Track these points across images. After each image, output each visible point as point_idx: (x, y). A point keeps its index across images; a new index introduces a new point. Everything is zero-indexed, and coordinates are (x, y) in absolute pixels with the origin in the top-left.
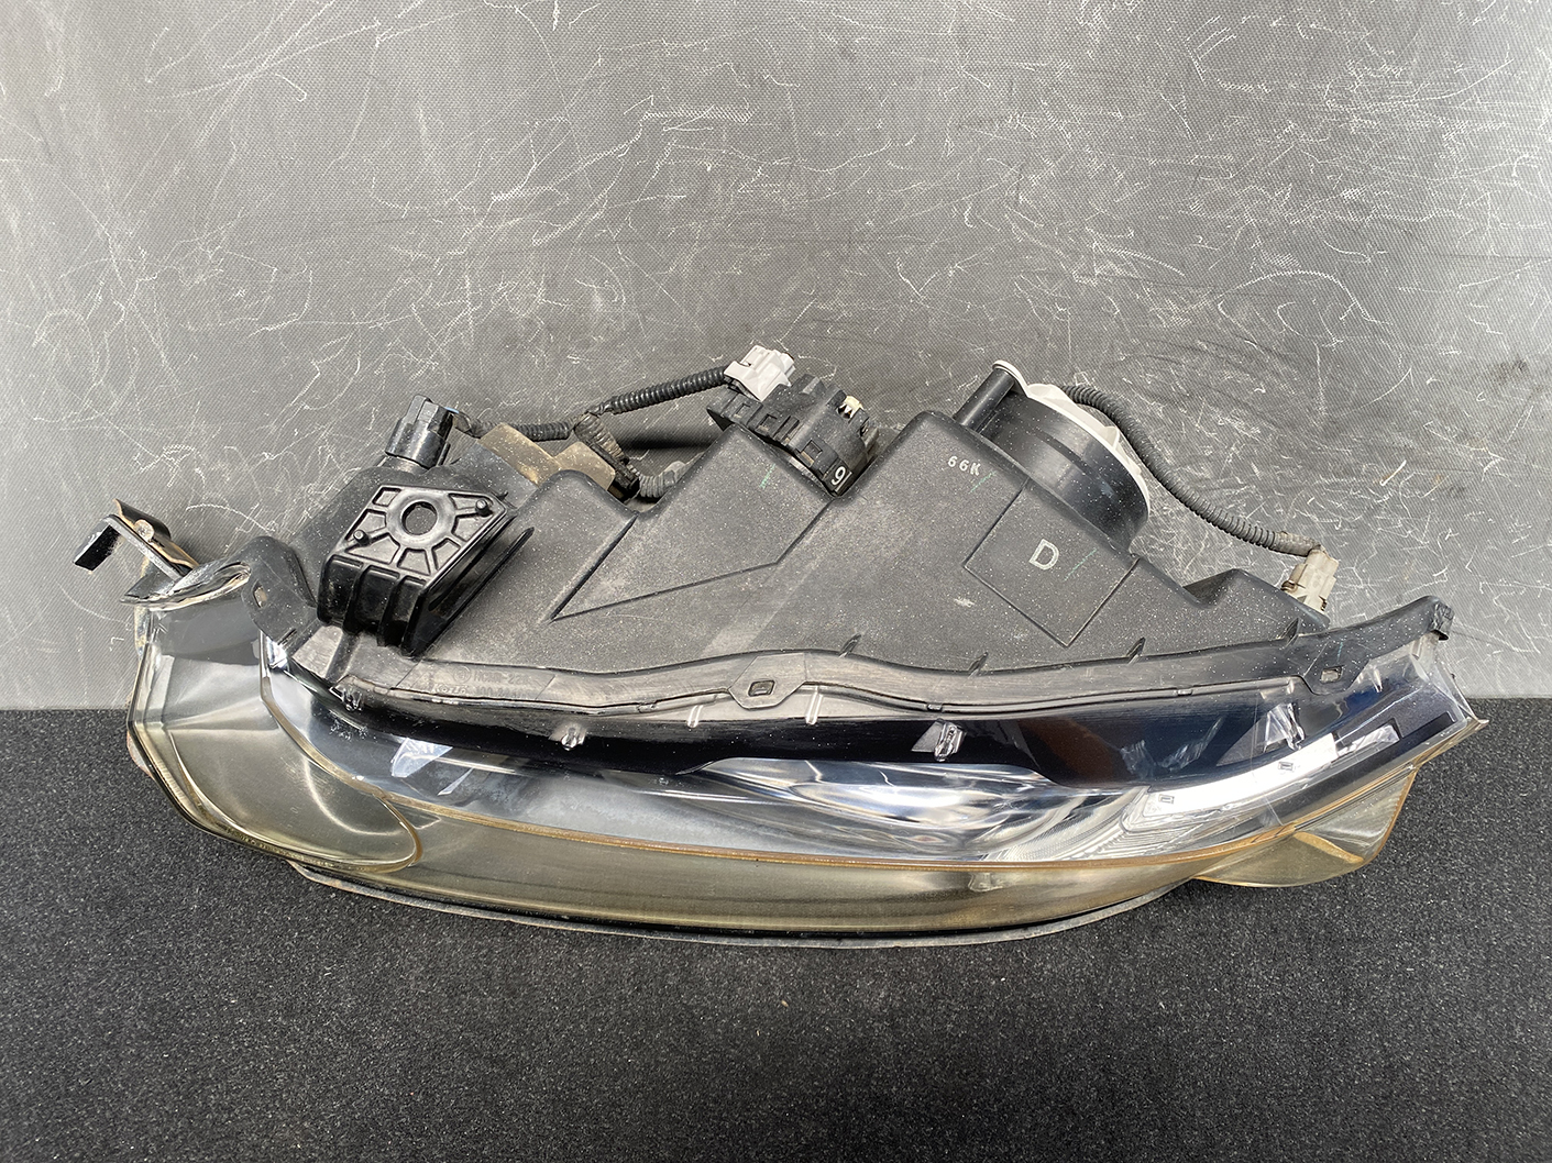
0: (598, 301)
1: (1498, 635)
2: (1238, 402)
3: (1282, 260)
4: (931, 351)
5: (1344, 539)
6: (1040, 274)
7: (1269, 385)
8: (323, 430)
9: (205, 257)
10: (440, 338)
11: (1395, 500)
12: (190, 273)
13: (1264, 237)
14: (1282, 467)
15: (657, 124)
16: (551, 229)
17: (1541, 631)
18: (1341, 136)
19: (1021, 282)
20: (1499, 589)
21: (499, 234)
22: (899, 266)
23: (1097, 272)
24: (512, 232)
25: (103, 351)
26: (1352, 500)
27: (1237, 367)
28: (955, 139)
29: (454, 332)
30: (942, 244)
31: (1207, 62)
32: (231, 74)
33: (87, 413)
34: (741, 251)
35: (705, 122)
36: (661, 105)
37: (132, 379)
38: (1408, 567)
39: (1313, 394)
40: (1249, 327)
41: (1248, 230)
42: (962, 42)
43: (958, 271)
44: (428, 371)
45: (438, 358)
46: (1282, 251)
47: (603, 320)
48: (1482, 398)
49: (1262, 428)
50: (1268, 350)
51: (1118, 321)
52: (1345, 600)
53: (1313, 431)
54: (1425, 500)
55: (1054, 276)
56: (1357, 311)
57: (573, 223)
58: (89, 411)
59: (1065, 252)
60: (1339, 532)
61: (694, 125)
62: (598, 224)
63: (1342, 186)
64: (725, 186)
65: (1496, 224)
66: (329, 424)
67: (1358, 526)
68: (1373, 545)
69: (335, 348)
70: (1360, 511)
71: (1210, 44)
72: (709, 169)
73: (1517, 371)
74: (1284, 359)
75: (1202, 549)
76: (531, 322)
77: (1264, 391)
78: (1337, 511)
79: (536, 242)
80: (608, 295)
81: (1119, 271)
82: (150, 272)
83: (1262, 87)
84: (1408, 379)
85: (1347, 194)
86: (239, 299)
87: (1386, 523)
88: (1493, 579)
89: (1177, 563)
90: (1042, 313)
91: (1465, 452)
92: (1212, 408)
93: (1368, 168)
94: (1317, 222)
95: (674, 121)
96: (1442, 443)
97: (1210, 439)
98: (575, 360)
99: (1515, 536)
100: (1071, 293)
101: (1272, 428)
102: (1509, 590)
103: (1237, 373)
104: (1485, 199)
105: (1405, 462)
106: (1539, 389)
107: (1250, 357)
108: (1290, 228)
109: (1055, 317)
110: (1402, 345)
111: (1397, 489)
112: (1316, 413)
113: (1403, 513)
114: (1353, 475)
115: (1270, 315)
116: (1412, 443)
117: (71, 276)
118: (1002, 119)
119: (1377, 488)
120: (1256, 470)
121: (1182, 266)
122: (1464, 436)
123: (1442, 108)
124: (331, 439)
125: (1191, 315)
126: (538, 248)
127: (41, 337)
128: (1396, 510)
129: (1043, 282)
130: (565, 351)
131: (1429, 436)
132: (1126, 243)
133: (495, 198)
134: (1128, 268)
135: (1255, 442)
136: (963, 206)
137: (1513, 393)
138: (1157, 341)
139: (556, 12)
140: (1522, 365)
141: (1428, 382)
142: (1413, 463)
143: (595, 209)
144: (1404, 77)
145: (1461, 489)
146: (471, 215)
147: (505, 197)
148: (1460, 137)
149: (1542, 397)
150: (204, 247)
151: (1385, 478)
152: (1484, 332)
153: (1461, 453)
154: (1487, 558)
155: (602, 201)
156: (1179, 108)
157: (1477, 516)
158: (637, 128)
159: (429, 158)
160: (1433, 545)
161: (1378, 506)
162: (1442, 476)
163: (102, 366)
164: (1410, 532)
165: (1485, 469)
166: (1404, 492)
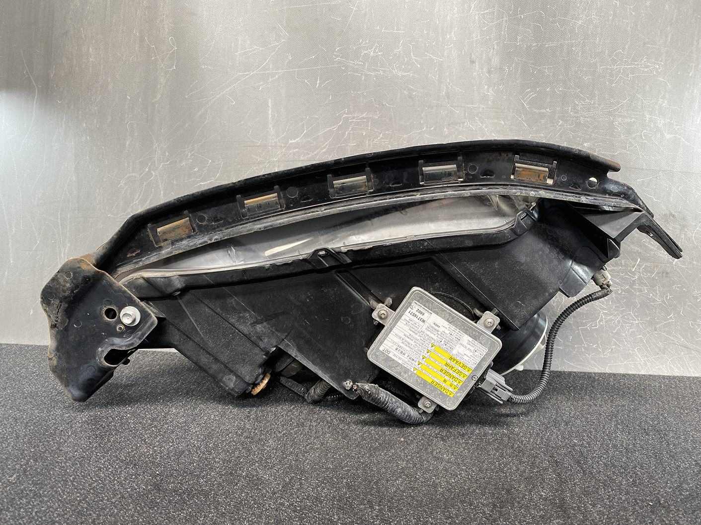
5: (624, 298)
9: (188, 155)
11: (640, 278)
12: (181, 161)
15: (347, 118)
16: (307, 154)
18: (578, 124)
20: (699, 325)
21: (290, 154)
24: (294, 154)
25: (142, 190)
26: (622, 278)
28: (448, 128)
31: (529, 104)
32: (212, 95)
33: (128, 214)
35: (364, 118)
36: (349, 112)
37: (149, 201)
38: (655, 313)
42: (448, 97)
52: (631, 328)
54: (654, 279)
57: (316, 152)
60: (620, 294)
61: (360, 119)
62: (325, 153)
63: (584, 142)
64: (369, 140)
65: (643, 156)
67: (628, 291)
68: (637, 301)
70: (627, 284)
71: (528, 98)
72: (364, 134)
73: (672, 218)
75: (563, 301)
78: (618, 284)
79: (302, 158)
82: (168, 160)
83: (548, 110)
85: (587, 144)
86: (195, 171)
87: (640, 290)
88: (695, 320)
89: (554, 307)
93: (591, 135)
95: (354, 118)
96: (652, 250)
99: (696, 298)
104: (636, 147)
105: (639, 260)
106: (683, 227)
111: (639, 272)
113: (645, 285)
114: (619, 266)
116: (640, 250)
117: (140, 162)
118: (463, 123)
119: (630, 271)
123: (610, 114)
126: (302, 161)
127: (122, 184)
128: (642, 283)
131: (645, 246)
133: (290, 142)
137: (673, 227)
139: (318, 82)
140: (673, 216)
142: (643, 259)
143: (324, 148)
144: (594, 103)
145: (667, 273)
146: (281, 146)
147: (293, 141)
148: (620, 124)
149: (686, 230)
150: (188, 152)
151: (633, 267)
152: (653, 200)
153: (661, 255)
154: (689, 309)
155: (327, 145)
156: (522, 119)
157: (678, 287)
158: (341, 120)
159: (270, 126)
160: (663, 302)
161: (634, 281)
162: (657, 266)
163: (139, 196)
164: (651, 295)
165: (674, 263)
166: (643, 274)
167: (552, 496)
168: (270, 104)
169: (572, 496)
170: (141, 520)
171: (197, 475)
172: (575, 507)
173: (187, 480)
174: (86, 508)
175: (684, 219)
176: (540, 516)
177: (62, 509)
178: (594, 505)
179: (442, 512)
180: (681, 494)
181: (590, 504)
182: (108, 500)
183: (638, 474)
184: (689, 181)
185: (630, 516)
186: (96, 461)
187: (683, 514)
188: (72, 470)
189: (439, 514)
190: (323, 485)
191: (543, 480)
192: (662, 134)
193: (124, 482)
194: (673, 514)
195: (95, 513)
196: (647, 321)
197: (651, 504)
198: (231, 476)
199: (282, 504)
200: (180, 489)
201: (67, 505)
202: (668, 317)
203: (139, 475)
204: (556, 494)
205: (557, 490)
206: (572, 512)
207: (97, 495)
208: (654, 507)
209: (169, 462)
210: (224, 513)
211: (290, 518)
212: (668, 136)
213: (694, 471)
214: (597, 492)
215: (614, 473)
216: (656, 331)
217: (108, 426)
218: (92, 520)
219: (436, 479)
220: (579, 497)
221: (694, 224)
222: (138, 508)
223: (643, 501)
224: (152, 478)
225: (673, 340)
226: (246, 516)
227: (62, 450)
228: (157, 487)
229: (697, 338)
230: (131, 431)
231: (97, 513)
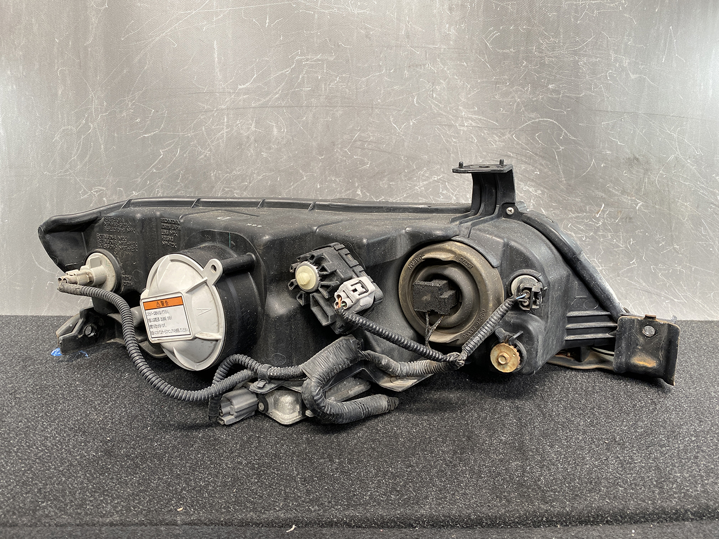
0: (275, 131)
1: (666, 293)
2: (529, 179)
3: (533, 115)
4: (407, 157)
5: (588, 244)
6: (445, 125)
7: (540, 170)
8: (159, 181)
9: (128, 105)
10: (212, 142)
11: (604, 224)
12: (121, 112)
13: (524, 107)
14: (554, 209)
15: (300, 61)
16: (259, 100)
17: (684, 291)
18: (543, 65)
19: (438, 128)
20: (660, 270)
21: (240, 101)
22: (392, 119)
23: (466, 124)
24: (245, 100)
25: (80, 144)
26: (586, 225)
27: (526, 163)
28: (408, 71)
29: (218, 139)
30: (407, 112)
31: (491, 43)
32: (151, 37)
33: (66, 171)
34: (331, 110)
35: (319, 60)
36: (302, 54)
37: (88, 156)
38: (618, 258)
39: (558, 173)
40: (527, 144)
41: (518, 104)
42: (408, 37)
43: (414, 123)
44: (205, 156)
45: (210, 150)
46: (533, 112)
47: (277, 138)
48: (625, 173)
49: (541, 191)
50: (536, 154)
51: (477, 145)
53: (562, 190)
54: (617, 224)
55: (450, 126)
56: (566, 134)
57: (267, 99)
58: (67, 170)
59: (453, 116)
60: (585, 241)
61: (315, 61)
62: (278, 99)
63: (548, 84)
64: (325, 84)
65: (608, 98)
66: (162, 179)
67: (592, 238)
68: (601, 247)
69: (170, 144)
70: (591, 230)
71: (492, 37)
72: (319, 78)
73: (635, 161)
74: (543, 158)
76: (248, 137)
77: (539, 173)
78: (582, 230)
79: (253, 105)
80: (279, 129)
81: (474, 124)
82: (106, 111)
83: (511, 50)
84: (594, 163)
85: (550, 86)
86: (137, 122)
87: (604, 236)
88: (656, 265)
90: (448, 141)
91: (626, 199)
92: (520, 182)
93: (555, 76)
94: (542, 98)
95: (307, 60)
96: (616, 195)
97: (522, 197)
98: (264, 155)
99: (659, 242)
100: (458, 133)
101: (546, 190)
102: (665, 270)
103: (527, 166)
104: (601, 88)
105: (603, 205)
106: (647, 170)
107: (530, 157)
108: (533, 102)
109: (453, 143)
110: (586, 149)
111: (603, 218)
112: (561, 182)
113: (609, 231)
114: (584, 212)
115: (534, 139)
116: (604, 196)
117: (76, 113)
118: (424, 65)
119: (595, 218)
120: (543, 211)
121: (497, 121)
122: (624, 192)
123: (575, 53)
124: (162, 185)
125: (504, 141)
126: (253, 108)
127: (57, 138)
128: (606, 229)
129: (446, 128)
130: (261, 151)
131: (609, 191)
132: (475, 113)
133: (240, 87)
134: (476, 122)
135: (540, 197)
136: (413, 97)
137: (637, 172)
138: (493, 153)
139: (267, 21)
140: (637, 159)
141: (602, 166)
142: (607, 205)
143: (277, 93)
144: (559, 42)
145: (630, 218)
146: (230, 93)
147: (243, 86)
148: (585, 64)
149: (649, 174)
150: (129, 101)
151: (598, 213)
152: (617, 144)
153: (625, 200)
154: (651, 254)
155: (279, 90)
156: (485, 60)
157: (641, 232)
158: (293, 63)
159: (217, 70)
160: (627, 247)
161: (598, 227)
162: (621, 212)
163: (77, 150)
164: (615, 240)
165: (637, 208)
166: (607, 220)
167: (512, 440)
168: (215, 46)
169: (531, 438)
170: (91, 487)
171: (151, 439)
172: (534, 449)
173: (140, 444)
174: (32, 478)
175: (647, 162)
176: (499, 460)
177: (6, 480)
178: (552, 446)
179: (402, 461)
180: (636, 431)
181: (548, 445)
182: (55, 469)
183: (595, 415)
184: (654, 123)
185: (586, 454)
186: (42, 431)
187: (637, 450)
188: (16, 440)
189: (400, 464)
190: (282, 442)
191: (504, 425)
192: (627, 75)
193: (72, 450)
194: (627, 451)
195: (41, 483)
196: (610, 267)
197: (607, 442)
198: (187, 438)
199: (240, 463)
200: (133, 454)
201: (11, 476)
202: (631, 263)
203: (89, 442)
204: (516, 437)
205: (517, 434)
206: (531, 453)
207: (43, 464)
208: (609, 445)
209: (121, 428)
210: (179, 475)
211: (248, 476)
212: (633, 76)
213: (649, 409)
214: (556, 434)
215: (572, 415)
216: (619, 276)
217: (55, 394)
218: (38, 489)
219: (397, 430)
220: (538, 439)
221: (657, 167)
222: (88, 475)
223: (599, 440)
224: (103, 444)
225: (634, 285)
226: (201, 476)
227: (5, 421)
228: (108, 453)
229: (658, 282)
230: (81, 399)
231: (43, 482)
